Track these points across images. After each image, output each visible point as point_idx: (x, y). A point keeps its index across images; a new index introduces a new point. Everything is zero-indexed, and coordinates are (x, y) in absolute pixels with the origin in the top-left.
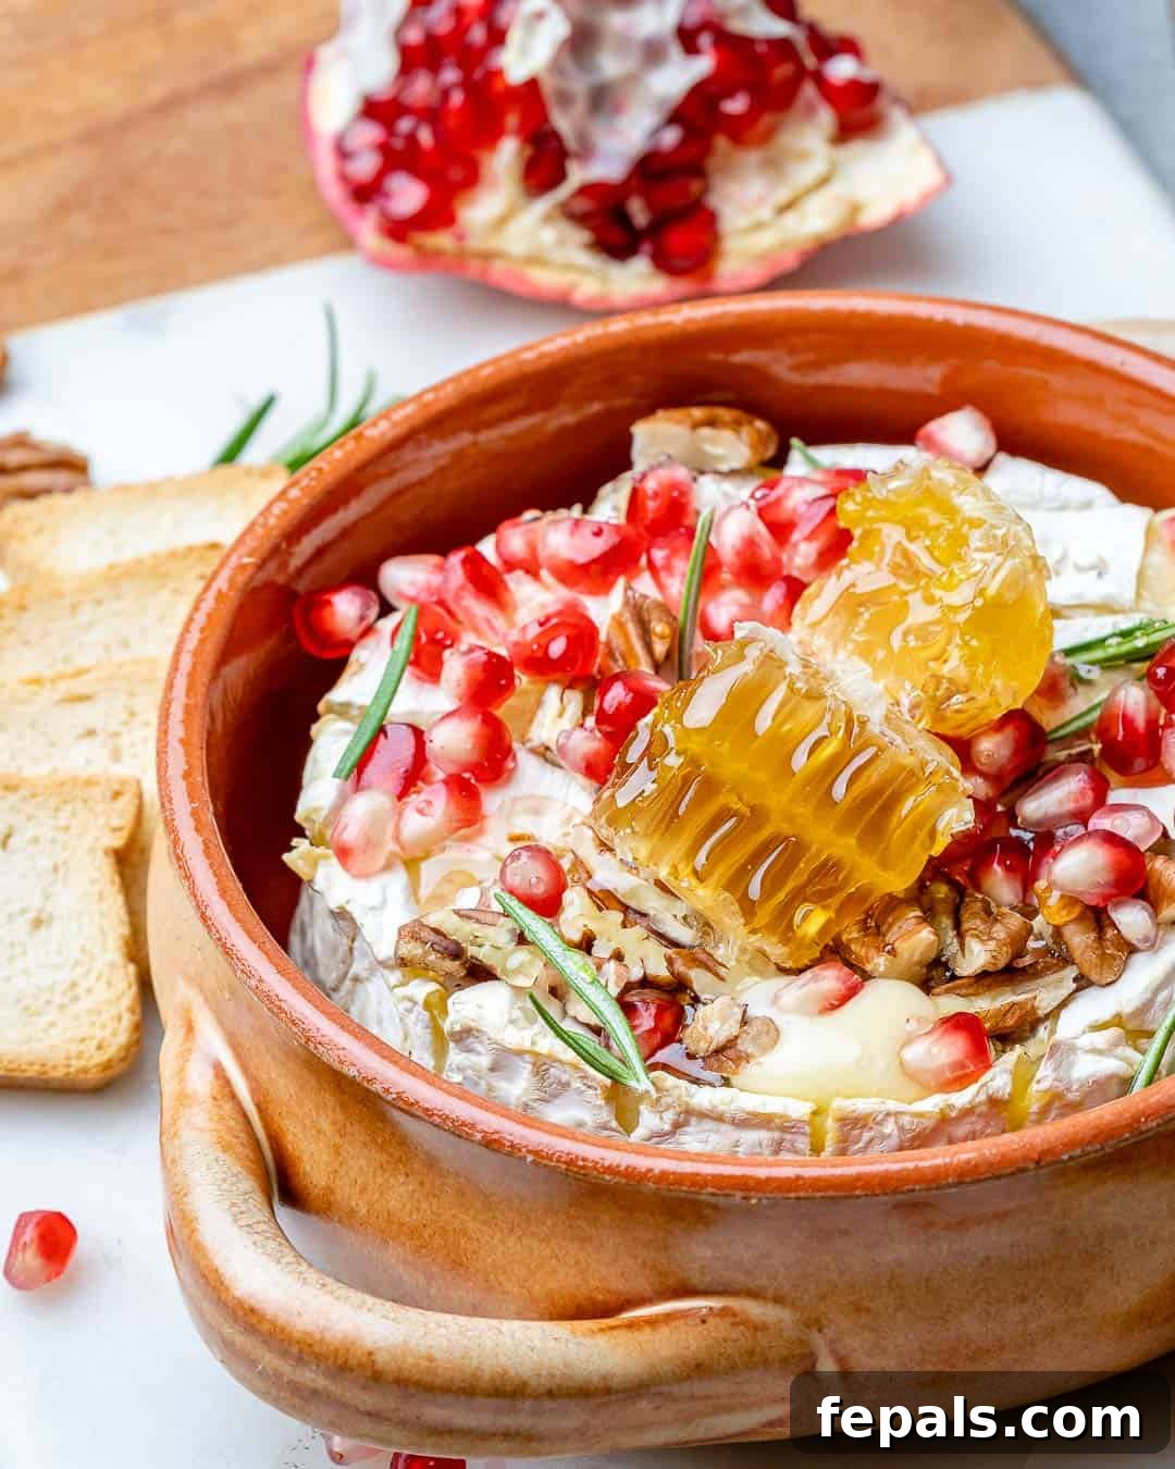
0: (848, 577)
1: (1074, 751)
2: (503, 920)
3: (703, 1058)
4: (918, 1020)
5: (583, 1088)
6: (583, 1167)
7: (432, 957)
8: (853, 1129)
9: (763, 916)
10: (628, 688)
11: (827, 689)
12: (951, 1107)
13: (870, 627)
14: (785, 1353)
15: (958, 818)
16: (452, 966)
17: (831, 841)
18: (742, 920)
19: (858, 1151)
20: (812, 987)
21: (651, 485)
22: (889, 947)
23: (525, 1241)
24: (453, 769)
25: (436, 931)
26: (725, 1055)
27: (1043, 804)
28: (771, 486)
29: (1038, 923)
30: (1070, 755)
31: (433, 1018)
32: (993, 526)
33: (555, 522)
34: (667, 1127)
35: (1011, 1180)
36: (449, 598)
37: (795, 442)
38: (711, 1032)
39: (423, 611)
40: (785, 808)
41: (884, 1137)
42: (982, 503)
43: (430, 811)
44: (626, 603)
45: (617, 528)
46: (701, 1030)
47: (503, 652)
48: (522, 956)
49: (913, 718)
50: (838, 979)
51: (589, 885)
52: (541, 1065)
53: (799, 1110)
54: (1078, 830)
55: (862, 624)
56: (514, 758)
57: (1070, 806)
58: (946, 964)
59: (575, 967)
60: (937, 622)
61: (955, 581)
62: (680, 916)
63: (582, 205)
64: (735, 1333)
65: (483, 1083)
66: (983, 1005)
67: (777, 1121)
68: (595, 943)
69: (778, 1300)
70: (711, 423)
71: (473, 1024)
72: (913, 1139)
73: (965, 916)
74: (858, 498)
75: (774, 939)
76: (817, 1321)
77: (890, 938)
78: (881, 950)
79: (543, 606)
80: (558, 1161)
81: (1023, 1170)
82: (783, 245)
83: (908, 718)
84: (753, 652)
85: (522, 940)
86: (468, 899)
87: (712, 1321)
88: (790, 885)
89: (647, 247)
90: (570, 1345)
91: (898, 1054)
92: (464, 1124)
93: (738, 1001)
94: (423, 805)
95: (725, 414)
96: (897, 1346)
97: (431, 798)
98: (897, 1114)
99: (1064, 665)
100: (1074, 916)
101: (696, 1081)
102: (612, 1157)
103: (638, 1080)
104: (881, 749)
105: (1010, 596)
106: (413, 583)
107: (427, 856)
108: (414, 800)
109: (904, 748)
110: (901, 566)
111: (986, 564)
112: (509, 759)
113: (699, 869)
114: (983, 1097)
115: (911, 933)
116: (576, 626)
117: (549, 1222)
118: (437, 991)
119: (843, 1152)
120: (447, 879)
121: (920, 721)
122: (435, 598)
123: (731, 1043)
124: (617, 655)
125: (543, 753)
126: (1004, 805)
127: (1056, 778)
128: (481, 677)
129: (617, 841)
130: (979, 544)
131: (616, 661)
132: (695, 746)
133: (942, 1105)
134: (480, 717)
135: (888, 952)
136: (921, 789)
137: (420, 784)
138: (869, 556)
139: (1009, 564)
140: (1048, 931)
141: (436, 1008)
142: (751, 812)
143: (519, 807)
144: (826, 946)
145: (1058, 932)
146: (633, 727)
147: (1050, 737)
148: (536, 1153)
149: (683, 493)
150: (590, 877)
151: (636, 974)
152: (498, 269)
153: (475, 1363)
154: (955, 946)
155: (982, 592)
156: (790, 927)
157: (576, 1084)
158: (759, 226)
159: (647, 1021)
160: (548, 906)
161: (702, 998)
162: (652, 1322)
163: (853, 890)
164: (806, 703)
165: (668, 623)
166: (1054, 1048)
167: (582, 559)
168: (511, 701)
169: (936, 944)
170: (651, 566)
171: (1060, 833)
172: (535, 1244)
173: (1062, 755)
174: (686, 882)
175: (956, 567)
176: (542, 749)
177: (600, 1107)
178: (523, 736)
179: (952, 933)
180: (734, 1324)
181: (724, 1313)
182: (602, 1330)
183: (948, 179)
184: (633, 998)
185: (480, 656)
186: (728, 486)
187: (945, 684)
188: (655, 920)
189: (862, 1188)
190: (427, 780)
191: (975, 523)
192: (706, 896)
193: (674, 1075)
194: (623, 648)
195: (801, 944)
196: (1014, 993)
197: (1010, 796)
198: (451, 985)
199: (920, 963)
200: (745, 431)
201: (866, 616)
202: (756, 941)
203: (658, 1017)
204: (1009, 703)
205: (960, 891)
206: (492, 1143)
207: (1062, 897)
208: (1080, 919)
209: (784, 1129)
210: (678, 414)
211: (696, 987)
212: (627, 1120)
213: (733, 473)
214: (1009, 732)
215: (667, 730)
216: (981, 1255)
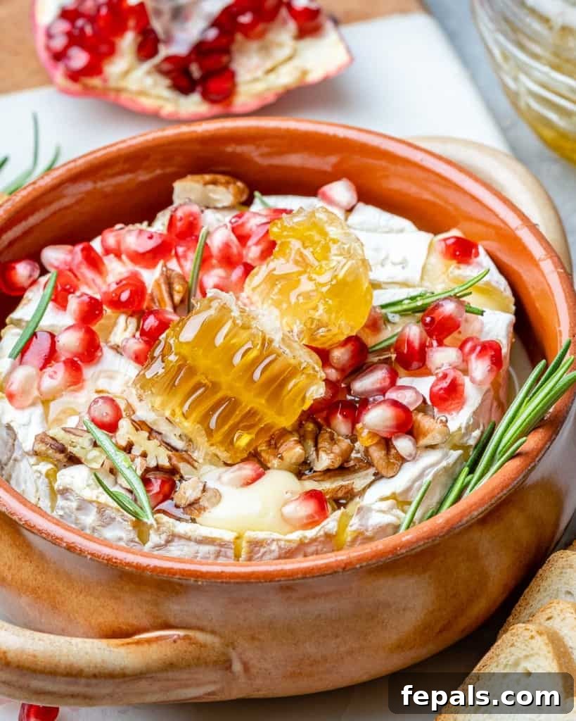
0: (272, 265)
1: (382, 358)
2: (87, 434)
3: (183, 508)
4: (292, 493)
5: (121, 521)
6: (116, 563)
7: (50, 451)
8: (256, 547)
9: (218, 437)
10: (157, 318)
11: (254, 324)
12: (305, 537)
13: (281, 292)
14: (215, 658)
15: (318, 391)
16: (60, 456)
17: (251, 400)
18: (206, 439)
19: (258, 558)
20: (238, 473)
21: (179, 214)
22: (279, 456)
23: (88, 598)
24: (68, 356)
25: (53, 439)
26: (193, 507)
27: (364, 384)
28: (240, 216)
29: (357, 445)
30: (380, 360)
31: (50, 483)
32: (343, 243)
33: (130, 231)
34: (163, 542)
35: (331, 576)
36: (74, 268)
37: (257, 194)
38: (187, 495)
39: (60, 274)
40: (229, 383)
41: (271, 552)
42: (340, 231)
43: (56, 376)
44: (162, 274)
45: (161, 235)
46: (182, 493)
47: (98, 297)
48: (95, 452)
49: (299, 339)
50: (252, 470)
51: (133, 417)
52: (101, 509)
53: (229, 536)
54: (380, 398)
55: (276, 290)
56: (101, 350)
57: (378, 386)
58: (309, 464)
59: (121, 460)
60: (313, 291)
61: (323, 270)
62: (178, 434)
63: (166, 67)
64: (191, 648)
65: (73, 515)
66: (327, 486)
67: (218, 541)
68: (134, 447)
69: (213, 632)
70: (214, 183)
71: (68, 486)
72: (286, 553)
73: (320, 440)
74: (279, 225)
75: (222, 449)
76: (232, 643)
77: (281, 450)
78: (275, 456)
79: (120, 274)
80: (103, 559)
81: (336, 572)
82: (268, 90)
83: (297, 339)
84: (215, 304)
85: (95, 445)
86: (72, 422)
87: (179, 642)
88: (231, 422)
89: (199, 89)
90: (106, 652)
91: (281, 510)
92: (57, 538)
93: (201, 480)
94: (52, 373)
95: (221, 178)
96: (272, 658)
97: (56, 370)
98: (278, 540)
99: (381, 313)
100: (374, 442)
101: (179, 519)
102: (130, 558)
103: (148, 519)
104: (279, 355)
105: (349, 279)
106: (56, 260)
107: (54, 399)
108: (49, 370)
109: (290, 355)
110: (299, 262)
111: (339, 262)
112: (99, 351)
113: (185, 412)
114: (322, 533)
115: (291, 449)
116: (135, 285)
117: (99, 588)
118: (52, 469)
119: (250, 559)
120: (64, 412)
121: (303, 340)
122: (67, 268)
123: (196, 501)
124: (156, 300)
125: (117, 349)
126: (345, 384)
127: (371, 371)
128: (86, 309)
129: (144, 397)
130: (336, 252)
131: (155, 303)
132: (185, 351)
133: (301, 536)
134: (83, 330)
135: (280, 458)
136: (298, 376)
137: (53, 362)
138: (284, 255)
139: (349, 263)
140: (362, 449)
141: (51, 477)
142: (212, 385)
143: (102, 375)
144: (250, 453)
145: (367, 450)
146: (157, 338)
147: (370, 350)
148: (92, 554)
149: (195, 219)
150: (134, 413)
151: (153, 464)
152: (124, 97)
153: (57, 658)
154: (314, 456)
155: (336, 277)
156: (232, 443)
157: (119, 519)
158: (256, 80)
159: (156, 487)
160: (111, 427)
161: (186, 477)
162: (149, 641)
163: (262, 426)
164: (242, 331)
165: (182, 285)
166: (360, 509)
167: (141, 250)
168: (102, 321)
169: (304, 455)
170: (176, 255)
171: (371, 399)
172: (92, 599)
173: (376, 359)
174: (179, 418)
175: (324, 263)
176: (116, 347)
177: (130, 531)
178: (106, 340)
179: (313, 449)
180: (190, 644)
181: (186, 638)
182: (123, 645)
183: (352, 60)
184: (151, 476)
185: (86, 299)
186: (219, 215)
187: (315, 322)
188: (166, 436)
189: (254, 578)
190: (57, 360)
191: (335, 241)
192: (188, 426)
193: (168, 516)
194: (159, 297)
195: (236, 451)
196: (343, 480)
197: (349, 380)
198: (59, 466)
199: (295, 464)
200: (231, 187)
201: (279, 286)
202: (213, 449)
203: (162, 486)
204: (348, 332)
205: (319, 427)
206: (70, 548)
207: (369, 432)
208: (377, 444)
209: (221, 546)
210: (198, 177)
211: (182, 472)
212: (143, 538)
213: (224, 208)
214: (349, 347)
215: (172, 342)
216: (316, 613)
